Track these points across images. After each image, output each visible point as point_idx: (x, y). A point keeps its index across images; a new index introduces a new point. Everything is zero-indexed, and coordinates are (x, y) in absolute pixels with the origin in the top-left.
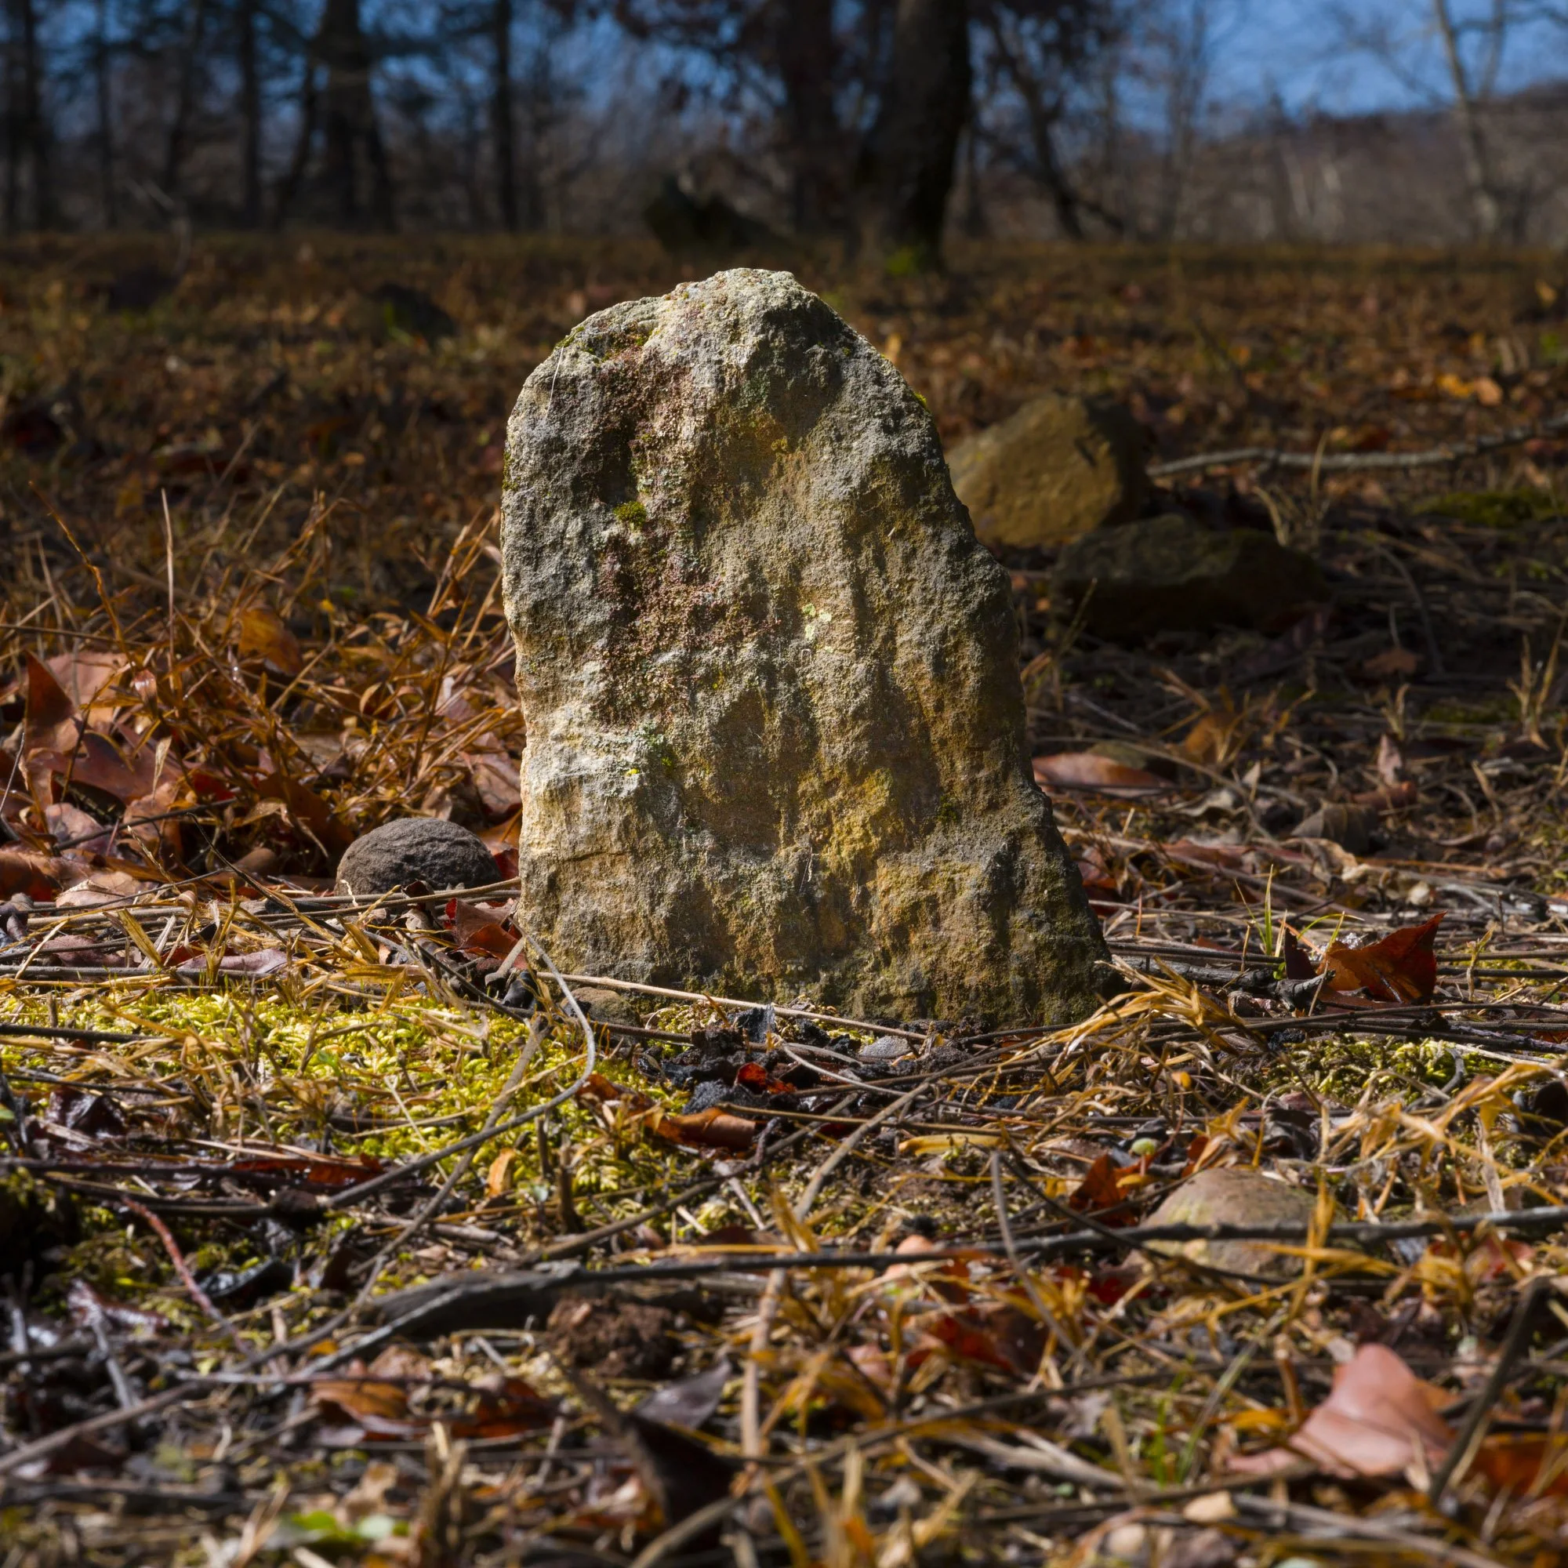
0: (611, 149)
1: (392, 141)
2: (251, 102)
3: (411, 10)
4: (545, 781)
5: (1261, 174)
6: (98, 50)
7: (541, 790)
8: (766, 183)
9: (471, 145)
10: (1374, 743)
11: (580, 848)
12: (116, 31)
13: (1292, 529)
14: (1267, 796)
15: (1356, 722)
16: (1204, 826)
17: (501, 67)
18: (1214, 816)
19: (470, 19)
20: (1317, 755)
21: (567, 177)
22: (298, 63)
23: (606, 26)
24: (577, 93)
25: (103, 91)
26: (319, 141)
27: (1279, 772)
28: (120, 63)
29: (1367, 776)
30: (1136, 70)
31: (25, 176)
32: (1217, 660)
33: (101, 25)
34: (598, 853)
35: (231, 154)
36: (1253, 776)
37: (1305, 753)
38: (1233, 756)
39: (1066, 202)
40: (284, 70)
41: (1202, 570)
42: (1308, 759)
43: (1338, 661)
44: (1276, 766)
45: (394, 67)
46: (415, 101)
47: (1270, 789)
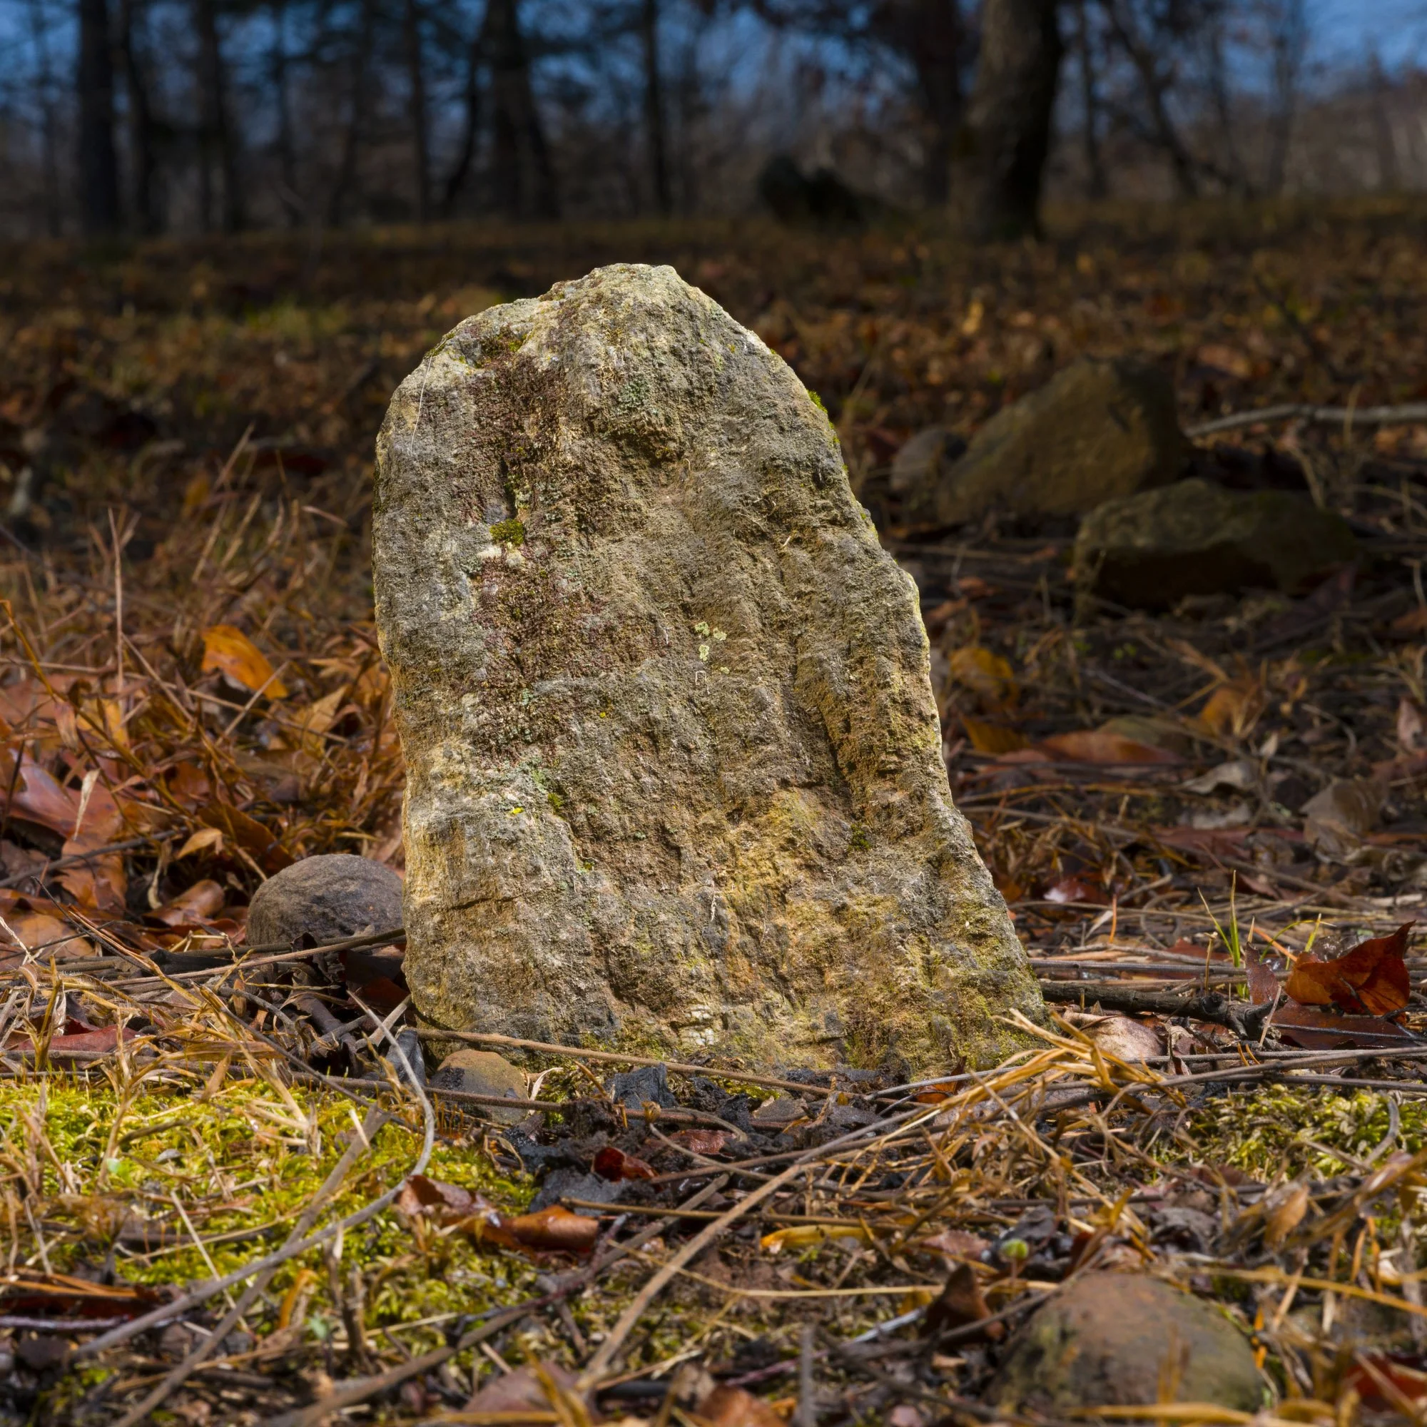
0: (758, 132)
1: (554, 133)
2: (419, 106)
3: (564, 10)
4: (424, 824)
5: (1365, 128)
6: (278, 63)
7: (421, 833)
8: (900, 158)
9: (623, 134)
10: (1395, 706)
11: (464, 895)
12: (293, 45)
13: (1327, 484)
14: (1284, 767)
15: (1380, 685)
16: (1214, 803)
17: (650, 63)
18: (1225, 791)
19: (618, 19)
20: (1335, 723)
21: (716, 161)
22: (461, 66)
23: (746, 20)
24: (723, 84)
25: (282, 101)
26: (485, 139)
27: (1296, 742)
28: (300, 74)
29: (1387, 742)
30: (1242, 39)
31: (218, 180)
32: (1243, 625)
33: (279, 41)
34: (484, 900)
35: (402, 152)
36: (1270, 747)
37: (1324, 721)
38: (1250, 727)
39: (1181, 163)
40: (448, 73)
41: (1225, 534)
42: (1328, 727)
43: (1365, 622)
44: (1292, 736)
45: (553, 66)
46: (573, 96)
47: (1286, 760)
